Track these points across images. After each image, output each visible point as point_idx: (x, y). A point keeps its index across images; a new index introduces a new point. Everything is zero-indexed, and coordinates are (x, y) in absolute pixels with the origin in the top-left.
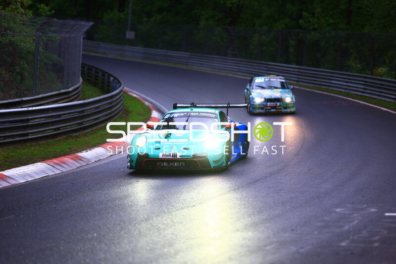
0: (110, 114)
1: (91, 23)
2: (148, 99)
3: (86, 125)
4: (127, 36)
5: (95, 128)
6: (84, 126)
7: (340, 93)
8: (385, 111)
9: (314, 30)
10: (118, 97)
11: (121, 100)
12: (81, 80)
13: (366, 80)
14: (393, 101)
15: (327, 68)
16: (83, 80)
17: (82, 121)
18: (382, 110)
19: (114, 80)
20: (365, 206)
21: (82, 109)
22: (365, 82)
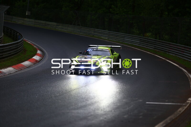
1: (9, 7)
2: (36, 45)
3: (4, 56)
6: (3, 56)
7: (128, 45)
8: (149, 54)
10: (21, 43)
11: (22, 45)
12: (3, 34)
13: (141, 39)
14: (153, 49)
15: (123, 33)
16: (4, 34)
17: (2, 54)
18: (148, 53)
19: (19, 35)
20: (137, 98)
21: (3, 48)
22: (140, 39)
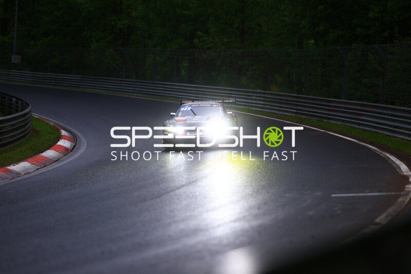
0: (23, 132)
4: (13, 61)
5: (12, 145)
9: (209, 49)
13: (266, 96)
14: (293, 115)
22: (264, 97)
